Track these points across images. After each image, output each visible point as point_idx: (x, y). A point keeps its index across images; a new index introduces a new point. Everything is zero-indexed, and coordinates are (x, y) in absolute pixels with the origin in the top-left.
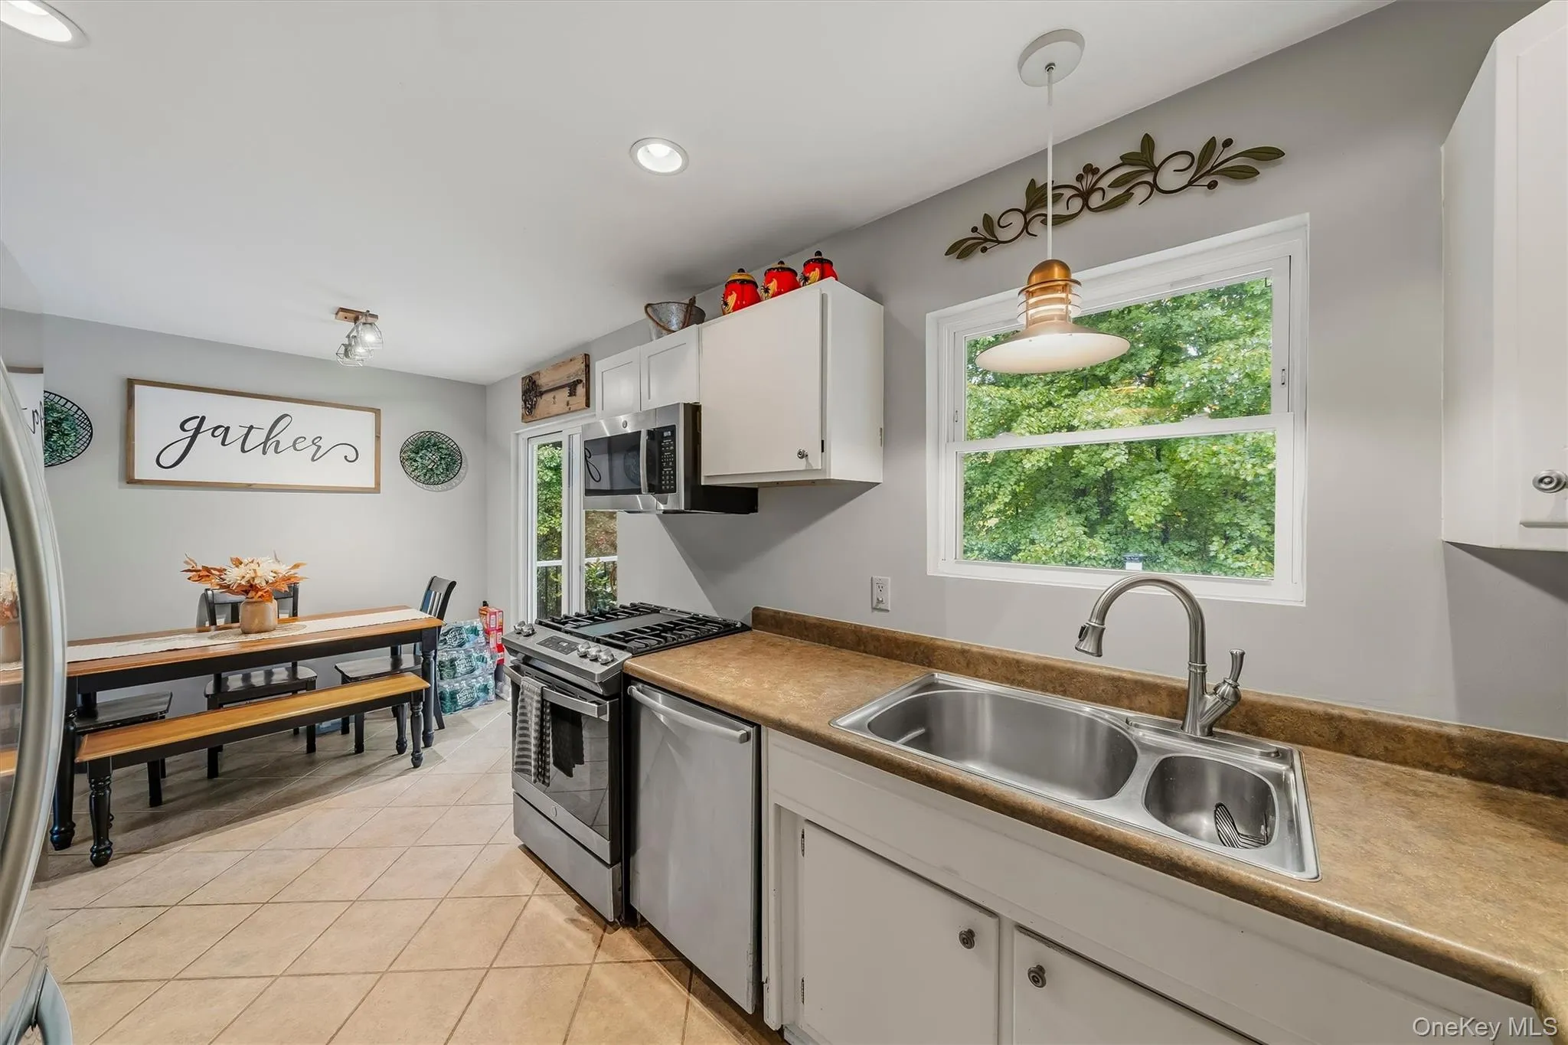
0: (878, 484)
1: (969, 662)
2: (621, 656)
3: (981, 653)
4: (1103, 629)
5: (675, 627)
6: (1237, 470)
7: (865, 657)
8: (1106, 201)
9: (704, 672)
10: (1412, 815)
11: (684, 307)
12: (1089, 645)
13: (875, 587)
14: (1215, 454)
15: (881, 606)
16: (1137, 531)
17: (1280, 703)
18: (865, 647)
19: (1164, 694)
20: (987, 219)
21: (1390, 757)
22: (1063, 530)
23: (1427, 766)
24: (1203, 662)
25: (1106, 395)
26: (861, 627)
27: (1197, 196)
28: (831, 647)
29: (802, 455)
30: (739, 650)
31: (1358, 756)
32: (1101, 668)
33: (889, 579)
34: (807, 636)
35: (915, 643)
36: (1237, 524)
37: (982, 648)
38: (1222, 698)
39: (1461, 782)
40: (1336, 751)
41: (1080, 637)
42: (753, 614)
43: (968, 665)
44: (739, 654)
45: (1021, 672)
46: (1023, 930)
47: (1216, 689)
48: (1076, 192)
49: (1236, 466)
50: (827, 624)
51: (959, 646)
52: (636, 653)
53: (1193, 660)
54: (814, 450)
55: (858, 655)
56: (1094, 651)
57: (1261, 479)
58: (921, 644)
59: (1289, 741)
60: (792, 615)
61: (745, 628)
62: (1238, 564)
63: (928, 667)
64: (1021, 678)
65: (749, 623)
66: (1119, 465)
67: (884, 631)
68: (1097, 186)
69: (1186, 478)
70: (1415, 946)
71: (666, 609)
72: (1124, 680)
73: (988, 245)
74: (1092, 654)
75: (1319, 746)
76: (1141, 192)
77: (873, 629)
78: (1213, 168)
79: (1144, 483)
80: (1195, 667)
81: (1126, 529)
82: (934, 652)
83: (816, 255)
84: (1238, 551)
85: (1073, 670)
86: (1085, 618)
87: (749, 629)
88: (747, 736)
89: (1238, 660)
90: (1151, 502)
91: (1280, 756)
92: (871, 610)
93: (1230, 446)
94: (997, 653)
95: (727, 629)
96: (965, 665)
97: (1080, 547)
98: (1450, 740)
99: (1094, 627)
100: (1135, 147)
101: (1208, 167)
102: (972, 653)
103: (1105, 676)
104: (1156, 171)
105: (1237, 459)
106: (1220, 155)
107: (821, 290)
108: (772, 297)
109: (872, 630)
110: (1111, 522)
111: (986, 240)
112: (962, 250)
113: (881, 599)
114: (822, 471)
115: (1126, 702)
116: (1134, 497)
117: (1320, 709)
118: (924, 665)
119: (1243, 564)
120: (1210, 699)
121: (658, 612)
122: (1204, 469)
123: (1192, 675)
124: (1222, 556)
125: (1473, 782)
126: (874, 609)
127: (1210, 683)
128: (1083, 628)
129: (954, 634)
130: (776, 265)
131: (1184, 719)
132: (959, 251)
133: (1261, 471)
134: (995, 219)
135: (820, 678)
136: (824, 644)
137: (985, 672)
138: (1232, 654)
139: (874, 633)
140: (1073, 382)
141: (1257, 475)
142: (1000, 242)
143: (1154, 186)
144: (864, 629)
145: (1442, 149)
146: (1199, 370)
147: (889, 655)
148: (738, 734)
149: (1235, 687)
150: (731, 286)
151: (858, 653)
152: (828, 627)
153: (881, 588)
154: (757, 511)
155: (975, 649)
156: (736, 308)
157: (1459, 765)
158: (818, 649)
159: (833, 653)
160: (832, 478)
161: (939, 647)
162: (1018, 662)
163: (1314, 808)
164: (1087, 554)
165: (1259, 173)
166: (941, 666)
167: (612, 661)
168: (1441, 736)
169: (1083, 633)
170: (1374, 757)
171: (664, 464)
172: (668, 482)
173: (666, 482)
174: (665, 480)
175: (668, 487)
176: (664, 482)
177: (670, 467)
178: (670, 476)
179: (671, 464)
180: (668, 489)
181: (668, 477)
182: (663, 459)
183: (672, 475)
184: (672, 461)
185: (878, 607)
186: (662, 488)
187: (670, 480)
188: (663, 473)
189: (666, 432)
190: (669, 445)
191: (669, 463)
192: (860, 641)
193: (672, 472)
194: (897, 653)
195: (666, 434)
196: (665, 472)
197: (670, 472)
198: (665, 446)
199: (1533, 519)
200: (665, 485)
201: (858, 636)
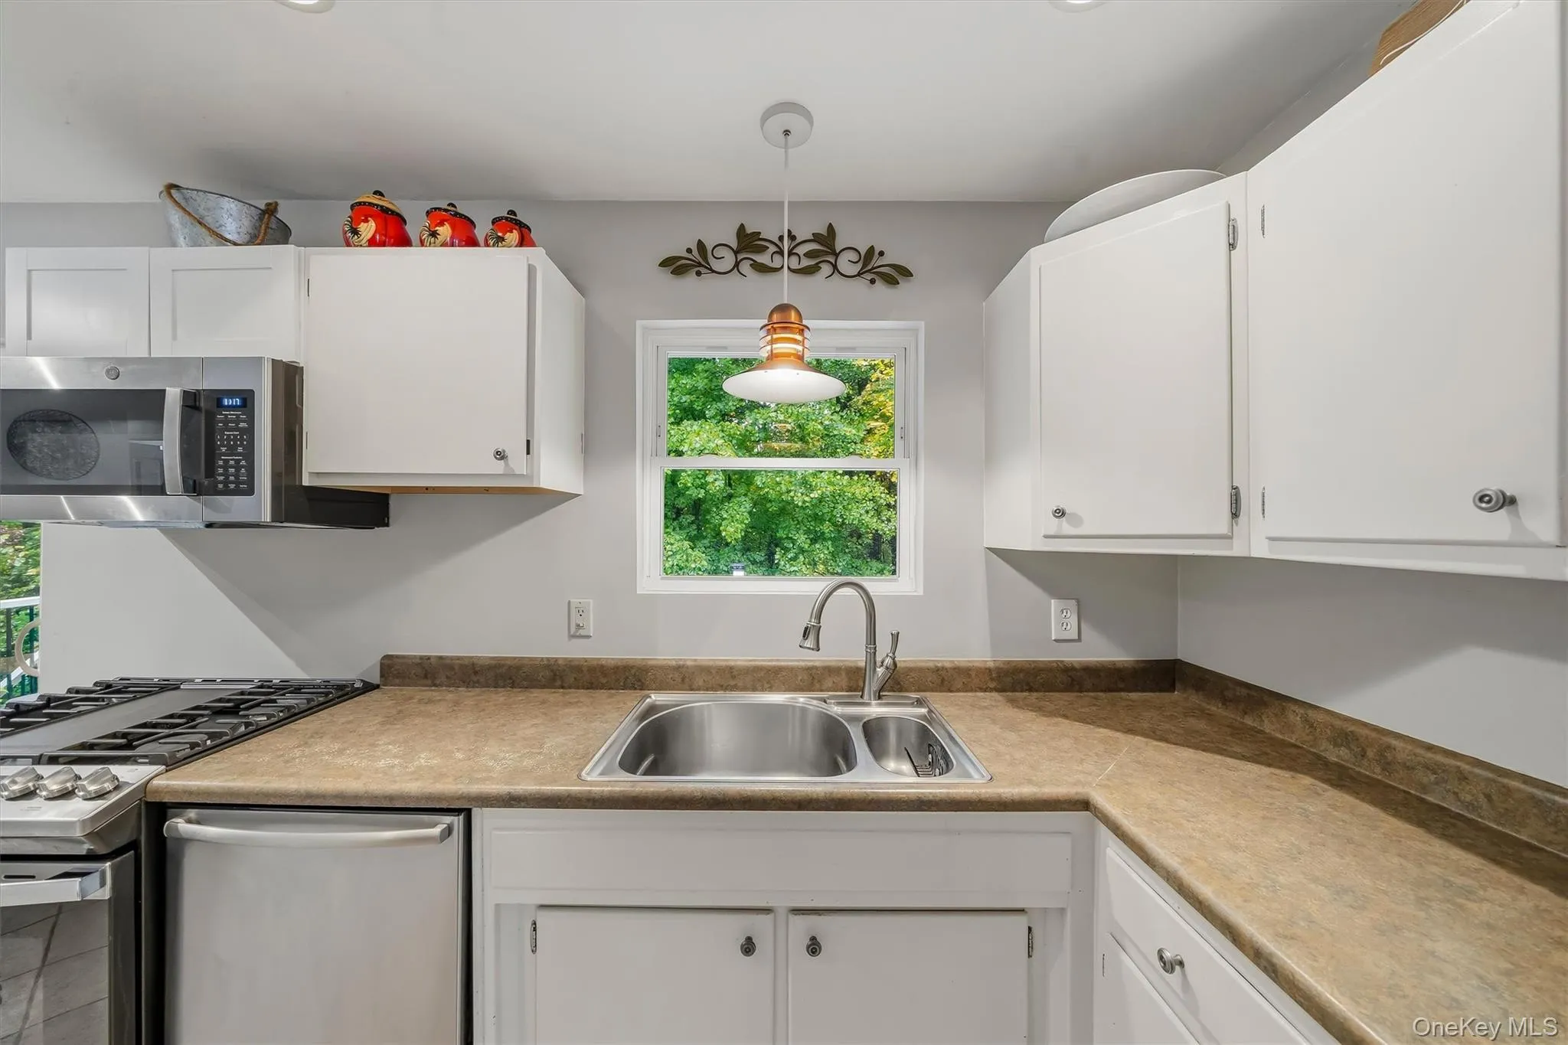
0: (580, 495)
1: (684, 677)
2: (131, 775)
3: (696, 666)
4: (820, 627)
5: (232, 707)
6: (792, 497)
7: (564, 694)
8: (800, 267)
9: (339, 761)
10: (994, 722)
11: (255, 213)
12: (809, 643)
13: (573, 611)
14: (778, 484)
15: (582, 632)
16: (727, 544)
17: (912, 665)
18: (562, 681)
19: (844, 674)
20: (701, 245)
21: (966, 688)
22: (672, 544)
23: (982, 690)
24: (875, 644)
25: (708, 427)
26: (556, 660)
27: (861, 286)
28: (515, 690)
29: (500, 455)
30: (379, 719)
31: (951, 691)
32: (798, 661)
33: (591, 601)
34: (478, 682)
35: (625, 667)
36: (791, 538)
37: (695, 660)
38: (887, 668)
39: (995, 694)
40: (941, 692)
41: (804, 636)
42: (382, 664)
43: (683, 680)
44: (383, 724)
45: (733, 677)
46: (796, 912)
47: (882, 662)
48: (778, 250)
49: (792, 494)
50: (508, 662)
51: (674, 663)
52: (172, 763)
53: (869, 643)
54: (515, 449)
55: (554, 692)
56: (815, 647)
57: (807, 504)
58: (632, 667)
59: (918, 691)
60: (452, 658)
61: (368, 687)
62: (793, 569)
63: (641, 689)
64: (732, 683)
65: (375, 679)
66: (718, 488)
67: (586, 660)
68: (794, 251)
69: (760, 502)
70: (1045, 801)
71: (192, 681)
72: (816, 668)
73: (702, 269)
74: (813, 649)
75: (933, 691)
76: (826, 269)
77: (572, 660)
78: (873, 268)
79: (731, 505)
80: (870, 648)
81: (719, 543)
82: (647, 673)
83: (508, 214)
84: (791, 559)
85: (778, 666)
86: (805, 620)
87: (377, 687)
88: (449, 831)
89: (895, 638)
90: (737, 520)
91: (920, 703)
92: (566, 639)
93: (787, 477)
94: (711, 663)
95: (340, 693)
96: (680, 680)
97: (687, 561)
98: (990, 670)
99: (813, 626)
100: (822, 230)
101: (870, 267)
102: (687, 667)
103: (802, 668)
104: (837, 255)
105: (792, 488)
106: (877, 262)
107: (528, 261)
108: (441, 246)
109: (570, 661)
110: (705, 538)
111: (700, 265)
112: (675, 266)
113: (581, 625)
114: (529, 477)
115: (818, 686)
116: (725, 516)
117: (931, 665)
118: (635, 689)
119: (796, 568)
120: (880, 671)
121: (177, 688)
122: (772, 495)
123: (869, 654)
124: (782, 563)
125: (1001, 694)
126: (572, 636)
127: (879, 659)
128: (806, 629)
129: (665, 651)
130: (443, 204)
131: (863, 690)
132: (674, 266)
133: (807, 499)
134: (709, 248)
135: (527, 728)
136: (503, 687)
137: (700, 684)
138: (892, 634)
139: (573, 664)
140: (678, 411)
141: (804, 502)
142: (714, 271)
143: (835, 267)
144: (560, 662)
145: (984, 304)
146: (770, 417)
147: (591, 686)
148: (436, 831)
149: (894, 659)
150: (361, 211)
151: (553, 690)
152: (510, 667)
153: (581, 613)
154: (387, 525)
155: (689, 663)
156: (372, 243)
157: (992, 685)
158: (500, 696)
159: (519, 696)
160: (541, 486)
161: (653, 667)
162: (731, 668)
163: (958, 732)
164: (693, 566)
165: (898, 283)
166: (654, 686)
167: (117, 788)
168: (986, 669)
169: (806, 633)
170: (958, 691)
171: (224, 449)
172: (232, 478)
173: (227, 478)
174: (226, 475)
175: (232, 486)
176: (222, 478)
177: (239, 454)
178: (238, 467)
179: (240, 449)
180: (233, 489)
181: (232, 470)
182: (222, 440)
183: (243, 466)
184: (241, 445)
185: (578, 634)
186: (217, 486)
187: (237, 476)
188: (221, 463)
189: (228, 399)
190: (238, 421)
191: (236, 446)
192: (555, 675)
193: (243, 463)
194: (604, 681)
195: (228, 402)
196: (226, 461)
197: (238, 462)
198: (226, 421)
199: (1052, 533)
200: (226, 483)
201: (552, 671)
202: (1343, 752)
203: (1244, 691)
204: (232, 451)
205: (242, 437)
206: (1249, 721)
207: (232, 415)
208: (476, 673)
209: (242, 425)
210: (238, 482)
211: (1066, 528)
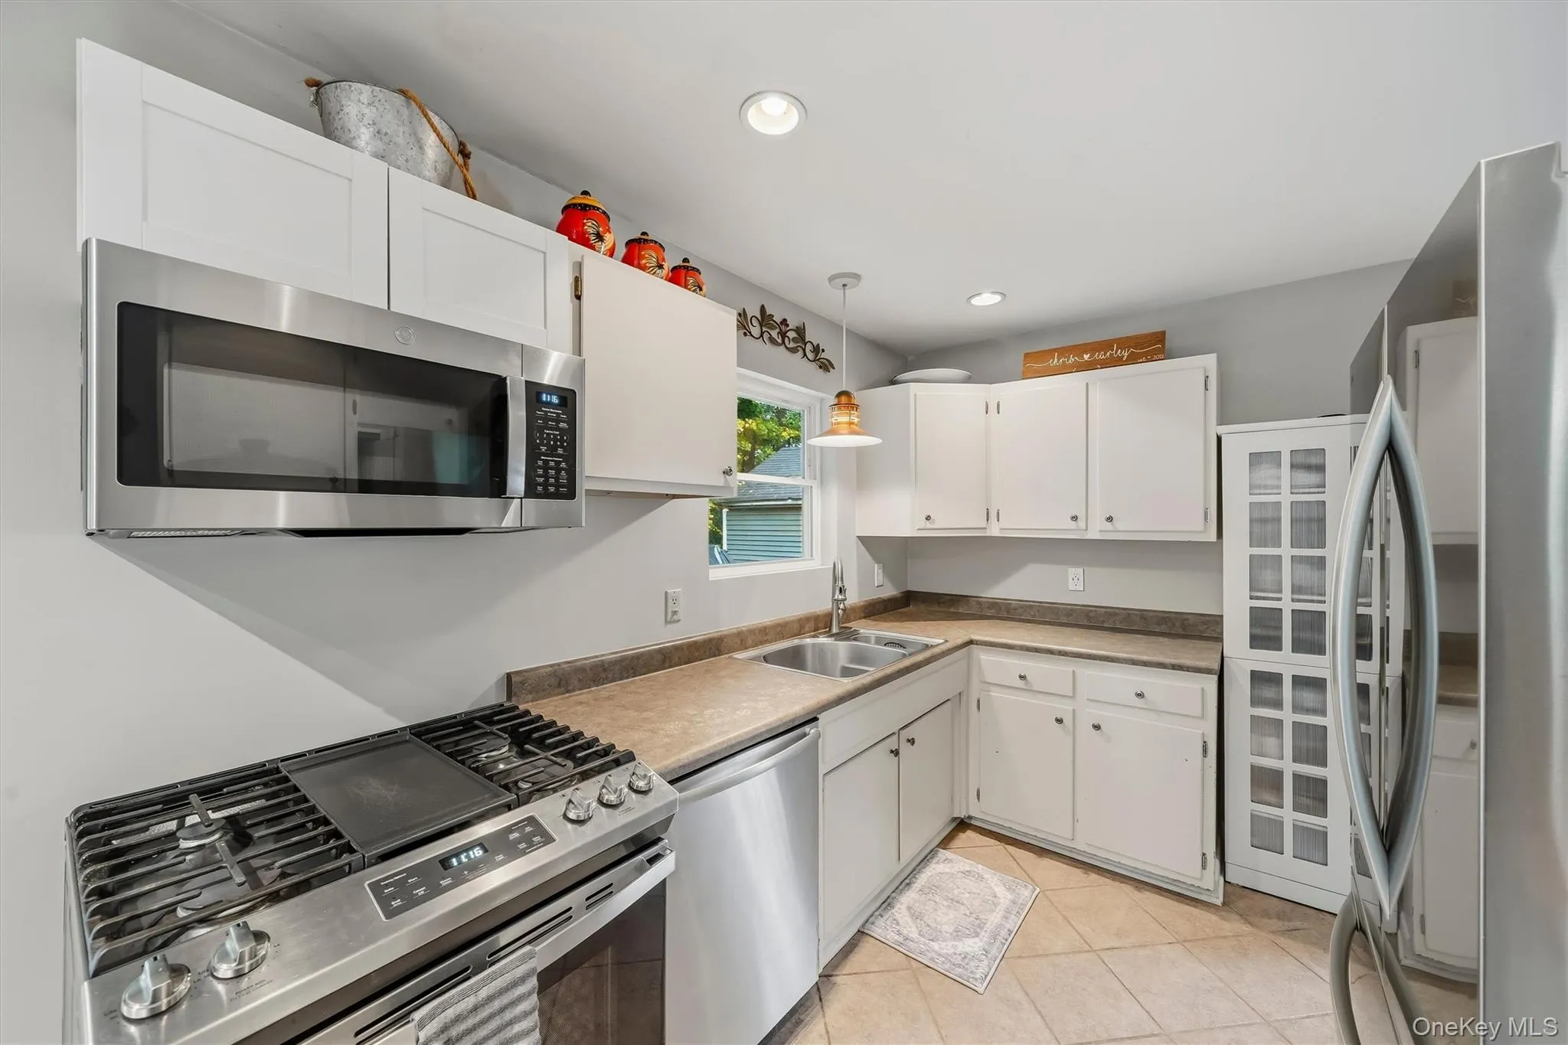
1: (742, 639)
3: (748, 630)
13: (670, 601)
15: (676, 617)
19: (812, 621)
20: (744, 313)
28: (641, 677)
33: (680, 589)
35: (709, 639)
45: (767, 634)
50: (630, 653)
51: (735, 631)
55: (674, 671)
58: (713, 639)
63: (720, 655)
64: (766, 638)
72: (802, 619)
82: (722, 642)
85: (786, 622)
94: (754, 626)
96: (740, 643)
102: (744, 632)
103: (796, 620)
118: (717, 656)
136: (628, 678)
137: (751, 643)
147: (690, 660)
151: (668, 670)
152: (632, 657)
153: (674, 600)
155: (744, 629)
157: (863, 615)
161: (725, 637)
162: (764, 628)
168: (860, 606)
171: (544, 449)
172: (552, 480)
173: (547, 479)
174: (546, 476)
175: (552, 489)
176: (542, 480)
177: (559, 456)
178: (558, 470)
179: (560, 451)
180: (552, 493)
181: (552, 472)
182: (542, 439)
183: (563, 469)
184: (562, 446)
185: (673, 620)
186: (537, 489)
187: (557, 479)
188: (540, 463)
189: (547, 394)
190: (558, 420)
191: (555, 448)
192: (665, 657)
193: (563, 465)
194: (697, 654)
195: (547, 398)
196: (546, 462)
197: (558, 463)
198: (546, 419)
199: (922, 527)
200: (546, 485)
201: (663, 654)
202: (993, 611)
203: (950, 597)
204: (552, 451)
205: (562, 437)
206: (952, 610)
207: (552, 412)
208: (605, 670)
209: (562, 425)
210: (558, 485)
211: (928, 525)
